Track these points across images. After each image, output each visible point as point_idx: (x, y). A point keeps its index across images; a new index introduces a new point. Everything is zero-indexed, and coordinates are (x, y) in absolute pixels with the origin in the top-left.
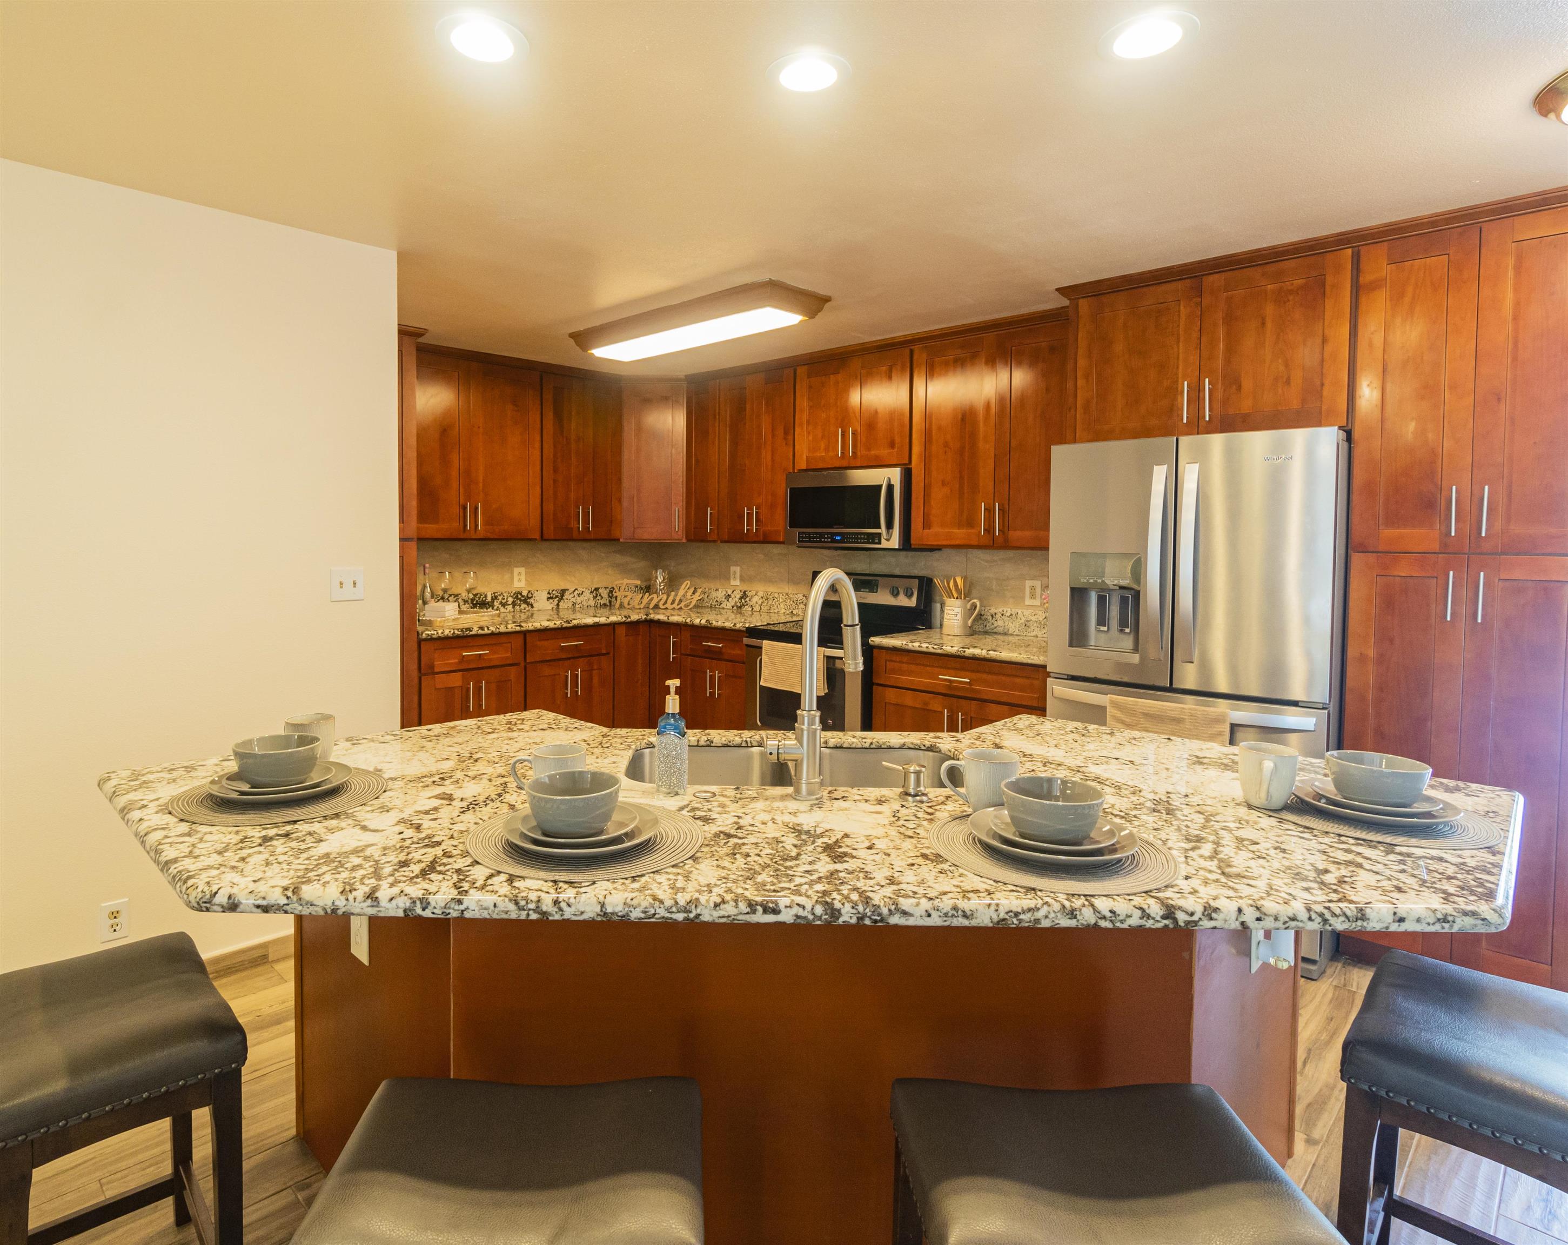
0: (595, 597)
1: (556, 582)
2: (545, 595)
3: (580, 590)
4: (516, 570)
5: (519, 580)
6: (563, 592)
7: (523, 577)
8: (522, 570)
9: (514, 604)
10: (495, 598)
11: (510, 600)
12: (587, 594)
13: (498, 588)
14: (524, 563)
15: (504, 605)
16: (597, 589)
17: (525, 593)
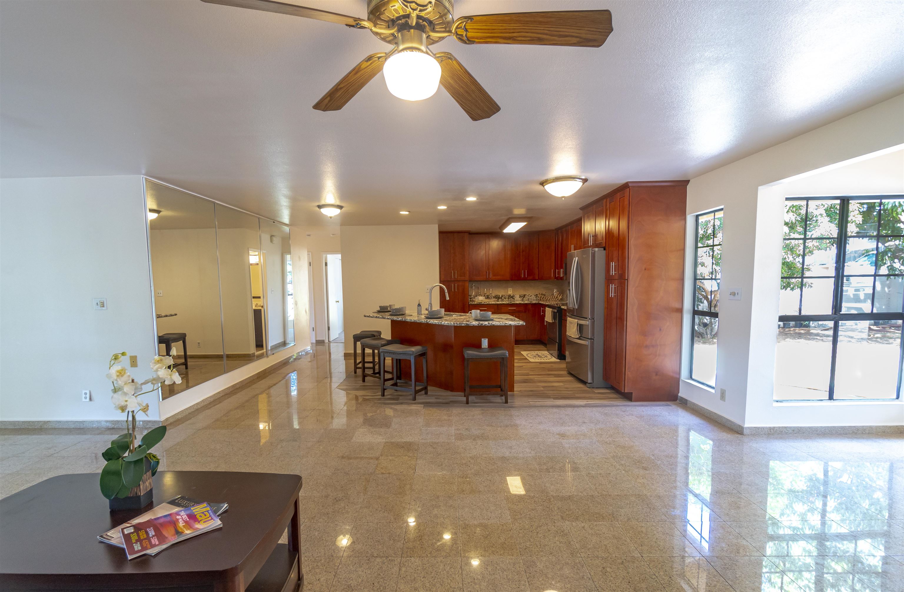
0: (536, 297)
1: (523, 293)
2: (518, 296)
3: (531, 295)
4: (509, 289)
5: (510, 292)
6: (525, 295)
7: (511, 291)
8: (511, 289)
9: (508, 298)
10: (502, 296)
11: (507, 297)
12: (533, 296)
13: (503, 294)
14: (511, 287)
15: (505, 298)
16: (537, 295)
17: (512, 295)
